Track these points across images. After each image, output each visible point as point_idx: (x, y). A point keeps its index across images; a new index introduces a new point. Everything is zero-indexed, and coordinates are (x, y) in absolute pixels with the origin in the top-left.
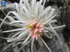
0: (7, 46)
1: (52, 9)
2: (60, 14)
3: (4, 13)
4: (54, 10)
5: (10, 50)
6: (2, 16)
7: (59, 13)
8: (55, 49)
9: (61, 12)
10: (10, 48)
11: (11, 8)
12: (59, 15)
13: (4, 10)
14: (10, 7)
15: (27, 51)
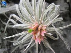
0: (14, 49)
1: (56, 5)
2: (68, 8)
3: (6, 16)
4: (59, 7)
5: (18, 52)
6: (5, 20)
7: (66, 8)
8: (64, 49)
9: (68, 6)
10: (17, 50)
11: (13, 10)
12: (66, 10)
13: (6, 13)
14: (11, 10)
15: (34, 52)
